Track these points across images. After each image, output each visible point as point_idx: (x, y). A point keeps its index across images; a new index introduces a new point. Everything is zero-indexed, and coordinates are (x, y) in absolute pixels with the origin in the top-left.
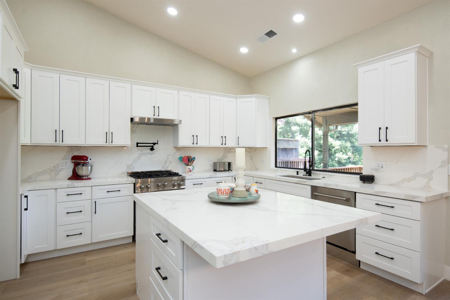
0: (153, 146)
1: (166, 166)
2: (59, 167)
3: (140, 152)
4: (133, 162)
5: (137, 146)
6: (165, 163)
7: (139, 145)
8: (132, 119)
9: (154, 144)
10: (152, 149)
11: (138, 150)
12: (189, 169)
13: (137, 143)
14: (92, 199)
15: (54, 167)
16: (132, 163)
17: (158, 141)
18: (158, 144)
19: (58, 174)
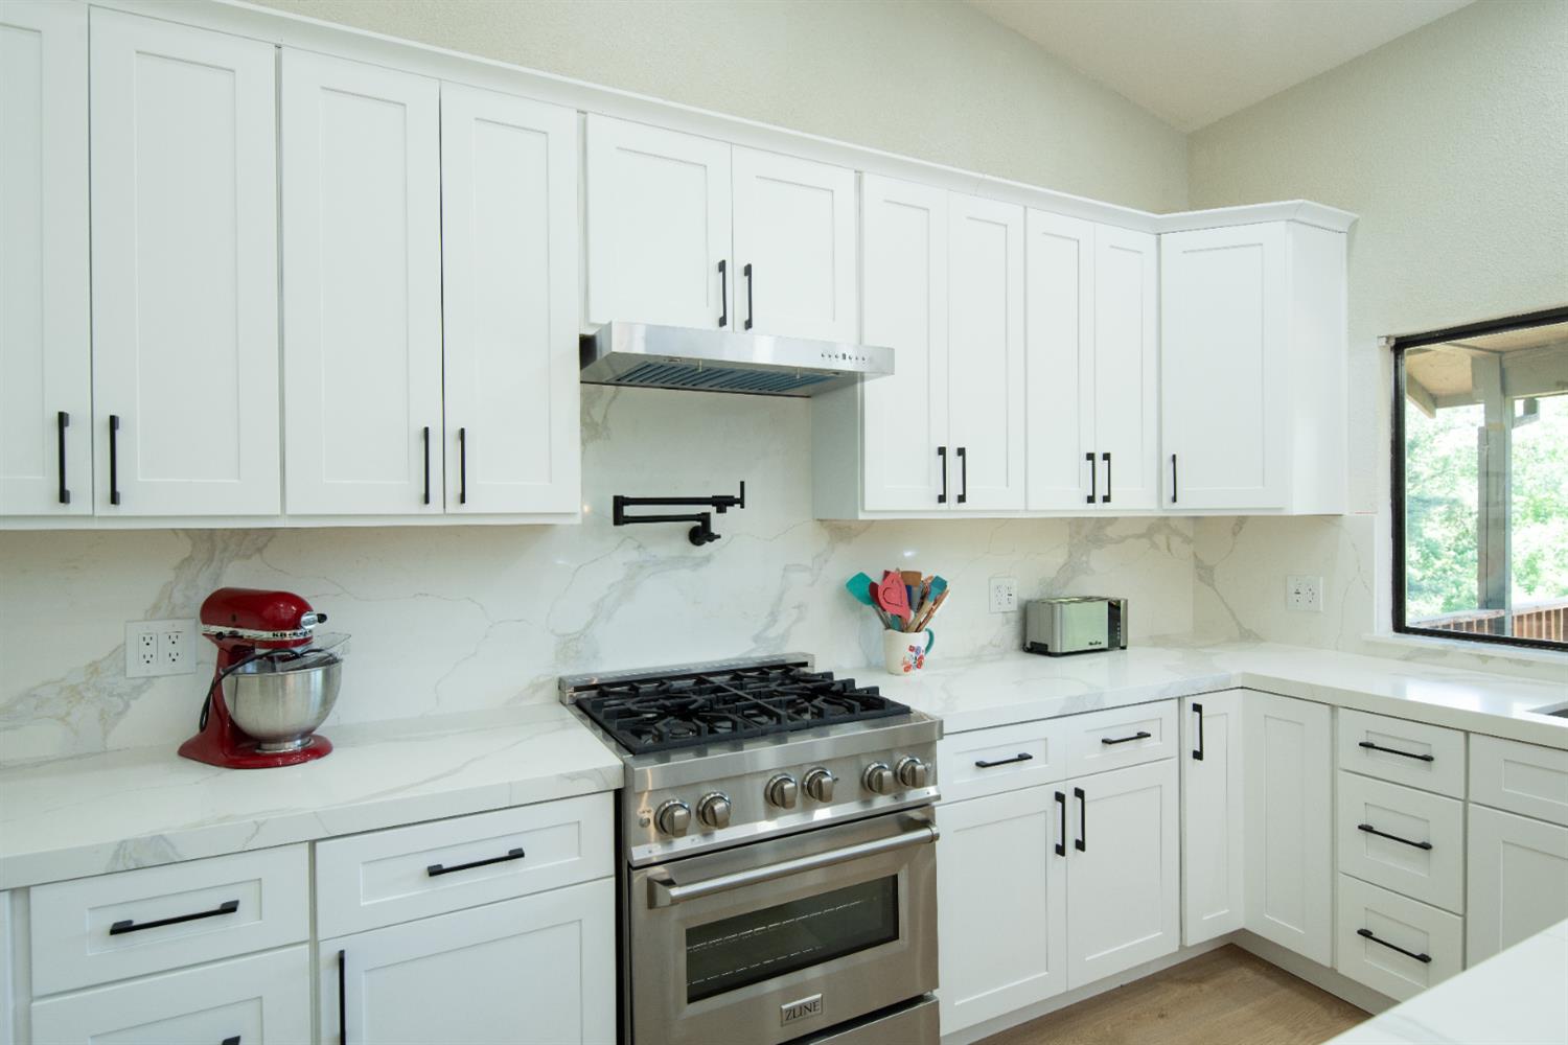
0: (705, 519)
1: (772, 633)
2: (124, 670)
3: (634, 556)
4: (595, 617)
5: (619, 519)
6: (773, 617)
7: (629, 511)
8: (587, 346)
9: (722, 503)
10: (701, 534)
11: (624, 540)
12: (912, 649)
13: (620, 502)
14: (314, 942)
15: (94, 668)
16: (588, 625)
17: (742, 484)
18: (741, 502)
19: (120, 714)
